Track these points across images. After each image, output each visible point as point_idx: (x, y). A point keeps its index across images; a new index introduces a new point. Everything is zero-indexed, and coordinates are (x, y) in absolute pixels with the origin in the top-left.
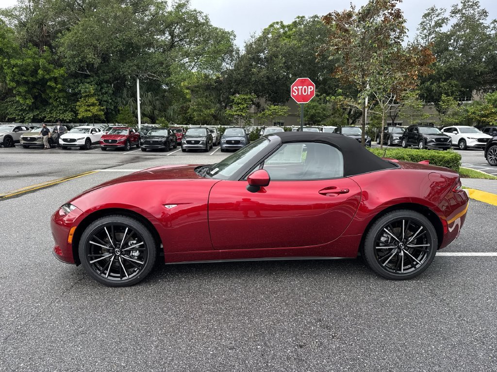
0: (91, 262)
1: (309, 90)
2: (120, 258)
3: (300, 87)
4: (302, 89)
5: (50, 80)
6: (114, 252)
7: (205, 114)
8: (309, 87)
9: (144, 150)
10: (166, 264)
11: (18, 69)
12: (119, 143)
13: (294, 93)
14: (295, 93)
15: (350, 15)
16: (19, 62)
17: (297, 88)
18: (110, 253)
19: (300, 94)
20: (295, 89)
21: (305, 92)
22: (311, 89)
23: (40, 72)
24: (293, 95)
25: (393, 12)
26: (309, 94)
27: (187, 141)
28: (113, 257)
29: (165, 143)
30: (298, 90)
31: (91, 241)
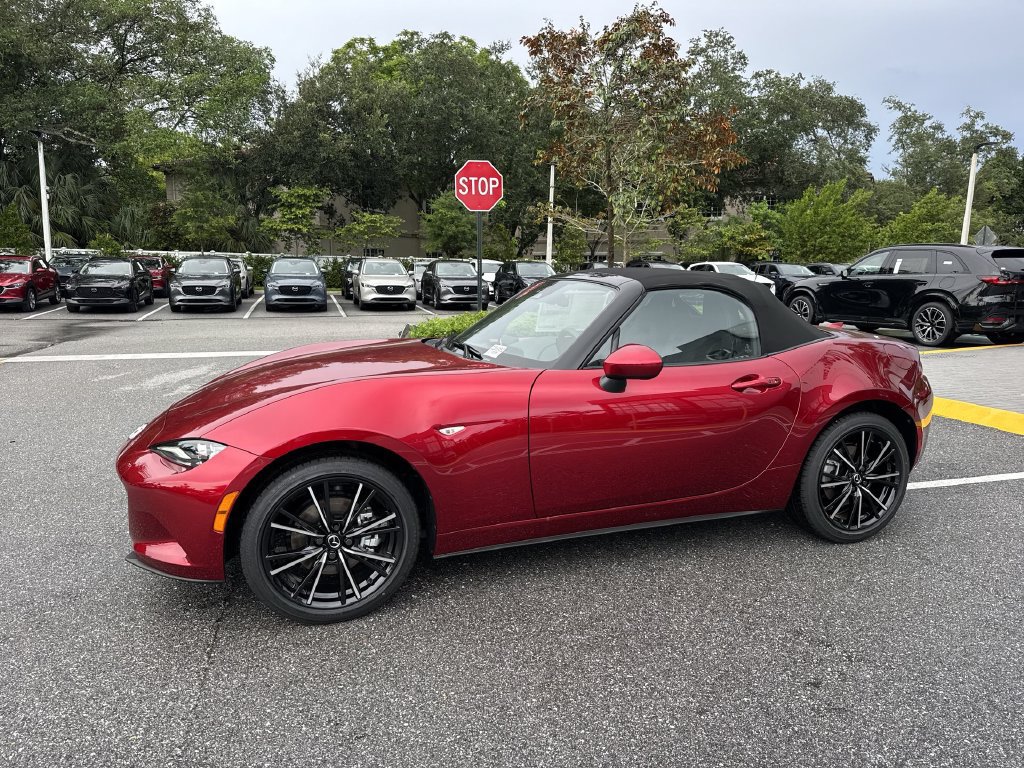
0: (273, 573)
1: (492, 186)
2: (340, 555)
3: (473, 179)
4: (476, 182)
6: (326, 545)
7: (214, 228)
8: (491, 179)
9: (73, 309)
10: (435, 557)
12: (6, 294)
13: (461, 191)
14: (464, 190)
15: (581, 40)
17: (466, 180)
18: (318, 546)
19: (473, 193)
20: (464, 181)
21: (483, 190)
22: (494, 183)
24: (459, 194)
25: (660, 43)
26: (491, 193)
27: (184, 288)
28: (326, 554)
29: (129, 293)
30: (469, 184)
31: (275, 522)
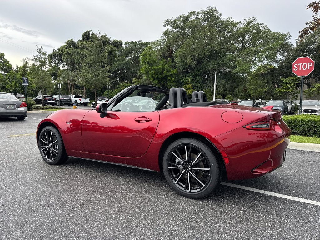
1: (309, 66)
3: (300, 64)
4: (302, 66)
5: (169, 76)
7: (259, 92)
8: (309, 63)
11: (155, 71)
13: (294, 69)
14: (296, 69)
16: (155, 68)
17: (297, 65)
19: (300, 69)
20: (296, 66)
21: (305, 68)
22: (310, 64)
23: (165, 72)
24: (293, 70)
26: (308, 69)
30: (298, 66)
